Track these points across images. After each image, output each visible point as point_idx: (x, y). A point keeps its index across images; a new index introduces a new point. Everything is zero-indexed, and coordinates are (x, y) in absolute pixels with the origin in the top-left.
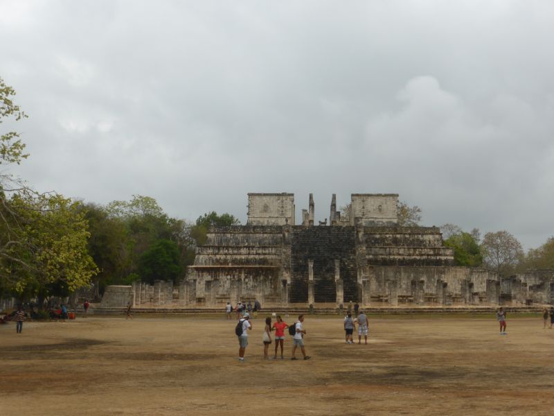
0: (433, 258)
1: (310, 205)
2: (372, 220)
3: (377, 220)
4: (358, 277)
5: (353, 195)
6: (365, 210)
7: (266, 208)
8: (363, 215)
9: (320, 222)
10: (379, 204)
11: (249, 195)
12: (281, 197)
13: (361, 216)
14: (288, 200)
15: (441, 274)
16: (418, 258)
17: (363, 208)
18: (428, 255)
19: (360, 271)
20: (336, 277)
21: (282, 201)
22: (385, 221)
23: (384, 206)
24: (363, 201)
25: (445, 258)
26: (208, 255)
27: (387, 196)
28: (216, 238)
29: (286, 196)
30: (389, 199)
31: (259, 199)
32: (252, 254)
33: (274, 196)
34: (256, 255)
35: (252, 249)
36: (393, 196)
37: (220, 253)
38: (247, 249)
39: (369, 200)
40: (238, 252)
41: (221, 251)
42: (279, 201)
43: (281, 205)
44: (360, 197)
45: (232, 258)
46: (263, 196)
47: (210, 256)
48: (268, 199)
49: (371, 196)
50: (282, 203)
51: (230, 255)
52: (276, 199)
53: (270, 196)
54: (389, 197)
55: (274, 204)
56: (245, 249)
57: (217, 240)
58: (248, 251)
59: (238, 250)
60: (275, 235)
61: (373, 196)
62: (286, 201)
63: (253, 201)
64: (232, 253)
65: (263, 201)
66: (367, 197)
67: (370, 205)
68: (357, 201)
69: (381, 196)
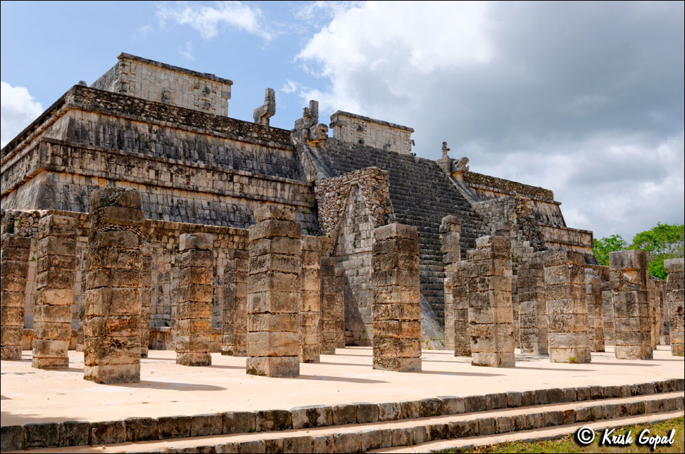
5: (336, 114)
10: (384, 142)
12: (204, 82)
23: (393, 149)
24: (359, 129)
26: (89, 177)
27: (396, 129)
28: (101, 130)
29: (214, 84)
30: (400, 136)
31: (149, 74)
32: (230, 193)
33: (186, 77)
34: (239, 198)
35: (231, 180)
36: (405, 131)
37: (131, 179)
38: (216, 176)
39: (368, 130)
40: (188, 183)
41: (135, 170)
42: (196, 90)
43: (204, 102)
44: (353, 120)
45: (170, 200)
46: (159, 70)
47: (95, 182)
48: (172, 79)
49: (372, 124)
50: (204, 98)
51: (164, 187)
52: (190, 85)
53: (176, 75)
54: (399, 130)
55: (185, 96)
56: (209, 175)
57: (107, 136)
58: (220, 185)
59: (188, 177)
60: (275, 151)
61: (374, 124)
62: (214, 94)
63: (133, 76)
64: (169, 184)
65: (160, 82)
66: (365, 124)
67: (369, 140)
68: (349, 127)
69: (386, 127)
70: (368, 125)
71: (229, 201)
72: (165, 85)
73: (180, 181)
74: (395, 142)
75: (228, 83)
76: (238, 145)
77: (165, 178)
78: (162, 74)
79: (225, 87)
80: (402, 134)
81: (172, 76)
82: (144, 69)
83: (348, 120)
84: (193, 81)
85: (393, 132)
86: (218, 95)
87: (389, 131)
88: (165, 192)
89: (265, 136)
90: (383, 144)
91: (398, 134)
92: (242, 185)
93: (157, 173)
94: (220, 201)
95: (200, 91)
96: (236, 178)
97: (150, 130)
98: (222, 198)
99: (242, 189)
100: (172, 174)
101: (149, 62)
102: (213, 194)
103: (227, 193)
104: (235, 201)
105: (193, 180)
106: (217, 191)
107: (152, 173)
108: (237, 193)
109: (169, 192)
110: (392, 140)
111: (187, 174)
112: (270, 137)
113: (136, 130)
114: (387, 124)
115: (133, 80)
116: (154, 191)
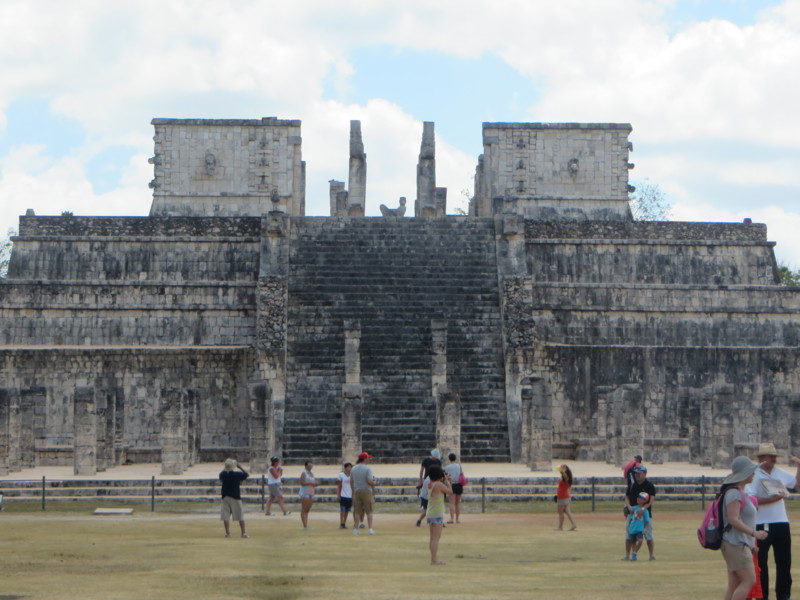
0: (744, 319)
1: (352, 157)
2: (548, 204)
3: (565, 205)
4: (508, 379)
5: (487, 127)
6: (525, 174)
7: (210, 166)
8: (521, 190)
9: (383, 208)
10: (570, 155)
11: (157, 123)
12: (260, 130)
13: (514, 193)
14: (283, 141)
15: (775, 370)
16: (698, 320)
17: (521, 166)
18: (731, 312)
19: (515, 362)
20: (435, 379)
21: (264, 145)
22: (588, 208)
23: (586, 164)
24: (521, 145)
25: (786, 319)
26: (17, 310)
27: (595, 132)
28: (41, 258)
29: (276, 130)
30: (603, 140)
31: (189, 136)
32: (161, 307)
33: (237, 130)
34: (173, 310)
35: (162, 292)
36: (613, 131)
37: (56, 306)
38: (145, 291)
39: (539, 143)
40: (114, 303)
41: (60, 297)
42: (252, 143)
43: (261, 156)
44: (510, 133)
45: (94, 321)
46: (201, 129)
47: (23, 313)
48: (218, 137)
49: (546, 131)
50: (262, 151)
51: (88, 310)
52: (243, 138)
53: (225, 130)
54: (602, 132)
55: (237, 153)
56: (137, 291)
57: (47, 263)
58: (149, 299)
59: (114, 296)
60: (238, 246)
61: (551, 131)
62: (276, 143)
63: (168, 144)
64: (94, 306)
65: (202, 144)
66: (533, 134)
67: (540, 157)
68: (502, 145)
69: (575, 131)
70: (540, 134)
71: (161, 315)
72: (210, 145)
73: (106, 301)
74: (592, 153)
75: (296, 124)
76: (192, 246)
77: (90, 301)
78: (205, 134)
79: (292, 130)
80: (608, 136)
81: (218, 132)
82: (182, 132)
83: (501, 134)
84: (245, 132)
85: (588, 136)
86: (282, 144)
87: (582, 136)
88: (90, 314)
89: (230, 229)
90: (568, 159)
91: (600, 138)
92: (175, 296)
93: (81, 297)
94: (150, 316)
95: (257, 143)
96: (167, 290)
97: (91, 249)
98: (152, 313)
99: (175, 301)
100: (97, 296)
101: (186, 123)
102: (143, 310)
103: (157, 307)
104: (168, 314)
105: (119, 299)
106: (145, 307)
107: (76, 297)
108: (169, 305)
109: (95, 314)
110: (587, 150)
111: (113, 293)
112: (236, 229)
113: (76, 251)
114: (575, 127)
115: (168, 148)
116: (80, 315)
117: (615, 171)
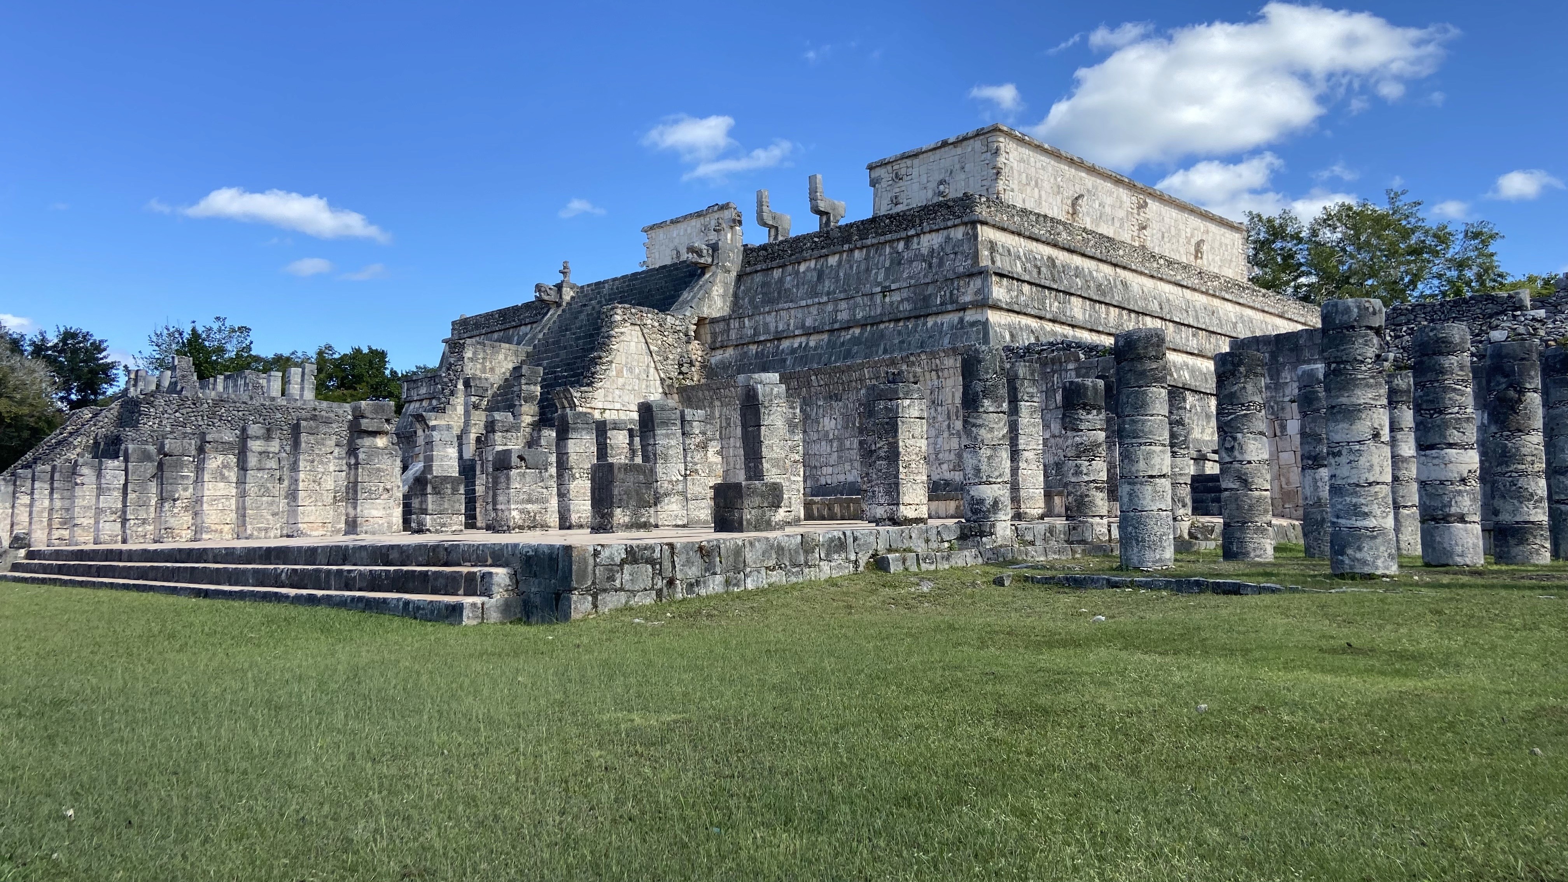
5: (871, 168)
10: (940, 177)
17: (897, 201)
23: (958, 182)
24: (898, 177)
27: (965, 143)
29: (716, 217)
30: (973, 150)
31: (665, 237)
36: (981, 137)
39: (915, 172)
44: (890, 167)
46: (672, 229)
48: (682, 234)
49: (921, 156)
53: (685, 225)
54: (972, 141)
61: (925, 155)
63: (653, 247)
65: (672, 243)
66: (909, 163)
67: (916, 187)
68: (884, 184)
69: (947, 149)
70: (916, 161)
74: (962, 168)
78: (675, 233)
79: (726, 214)
80: (977, 145)
81: (682, 228)
82: (661, 236)
83: (884, 171)
84: (698, 223)
85: (959, 150)
87: (953, 152)
91: (969, 149)
101: (660, 226)
110: (957, 166)
115: (653, 251)
117: (984, 183)
